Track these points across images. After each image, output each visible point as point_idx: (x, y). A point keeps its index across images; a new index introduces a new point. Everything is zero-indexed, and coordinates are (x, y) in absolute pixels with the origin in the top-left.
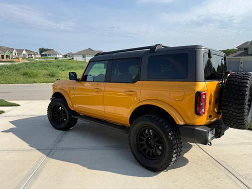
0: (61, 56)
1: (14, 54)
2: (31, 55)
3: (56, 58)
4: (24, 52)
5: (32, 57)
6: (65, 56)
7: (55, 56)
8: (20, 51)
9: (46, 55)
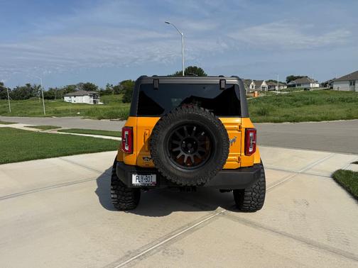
0: (317, 85)
1: (251, 87)
2: (275, 86)
3: (305, 89)
4: (264, 84)
5: (275, 90)
6: (324, 85)
7: (306, 86)
8: (258, 83)
9: (294, 86)
